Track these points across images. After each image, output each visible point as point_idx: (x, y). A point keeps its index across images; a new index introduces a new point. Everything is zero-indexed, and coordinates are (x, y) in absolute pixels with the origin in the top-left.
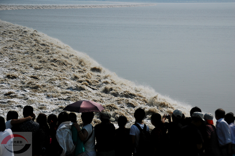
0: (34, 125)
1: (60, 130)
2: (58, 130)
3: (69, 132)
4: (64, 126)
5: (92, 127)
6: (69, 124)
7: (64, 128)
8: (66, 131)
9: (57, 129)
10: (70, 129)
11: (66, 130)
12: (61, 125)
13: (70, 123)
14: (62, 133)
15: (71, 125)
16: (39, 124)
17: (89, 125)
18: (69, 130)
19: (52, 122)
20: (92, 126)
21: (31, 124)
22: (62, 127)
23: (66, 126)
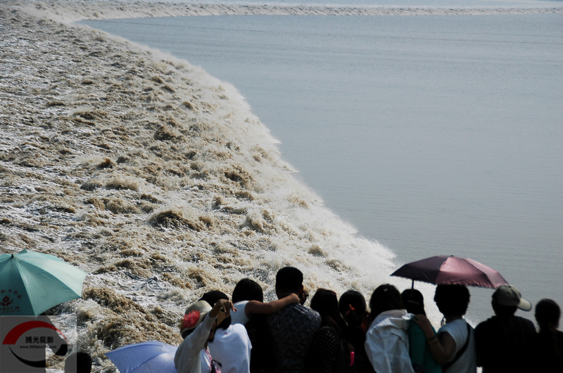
0: (306, 318)
1: (376, 331)
2: (371, 331)
3: (400, 338)
4: (387, 322)
5: (465, 327)
6: (400, 316)
7: (387, 328)
8: (392, 334)
9: (367, 329)
10: (403, 329)
11: (392, 332)
12: (379, 317)
13: (404, 315)
14: (381, 339)
15: (408, 318)
16: (318, 314)
17: (458, 321)
18: (399, 333)
19: (353, 309)
20: (469, 326)
21: (300, 313)
22: (381, 324)
23: (392, 321)
